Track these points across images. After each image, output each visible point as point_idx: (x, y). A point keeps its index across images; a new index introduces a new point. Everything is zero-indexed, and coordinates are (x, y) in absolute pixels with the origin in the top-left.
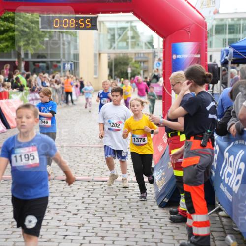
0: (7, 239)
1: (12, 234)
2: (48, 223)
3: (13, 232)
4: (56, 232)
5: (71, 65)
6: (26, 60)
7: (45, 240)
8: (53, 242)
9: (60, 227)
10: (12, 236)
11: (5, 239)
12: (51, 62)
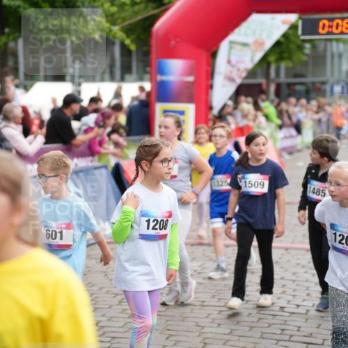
0: (251, 328)
1: (258, 321)
2: (308, 311)
3: (260, 319)
4: (319, 325)
5: (343, 87)
6: (278, 81)
7: (303, 334)
8: (316, 338)
9: (325, 319)
10: (258, 324)
11: (248, 328)
12: (313, 83)
